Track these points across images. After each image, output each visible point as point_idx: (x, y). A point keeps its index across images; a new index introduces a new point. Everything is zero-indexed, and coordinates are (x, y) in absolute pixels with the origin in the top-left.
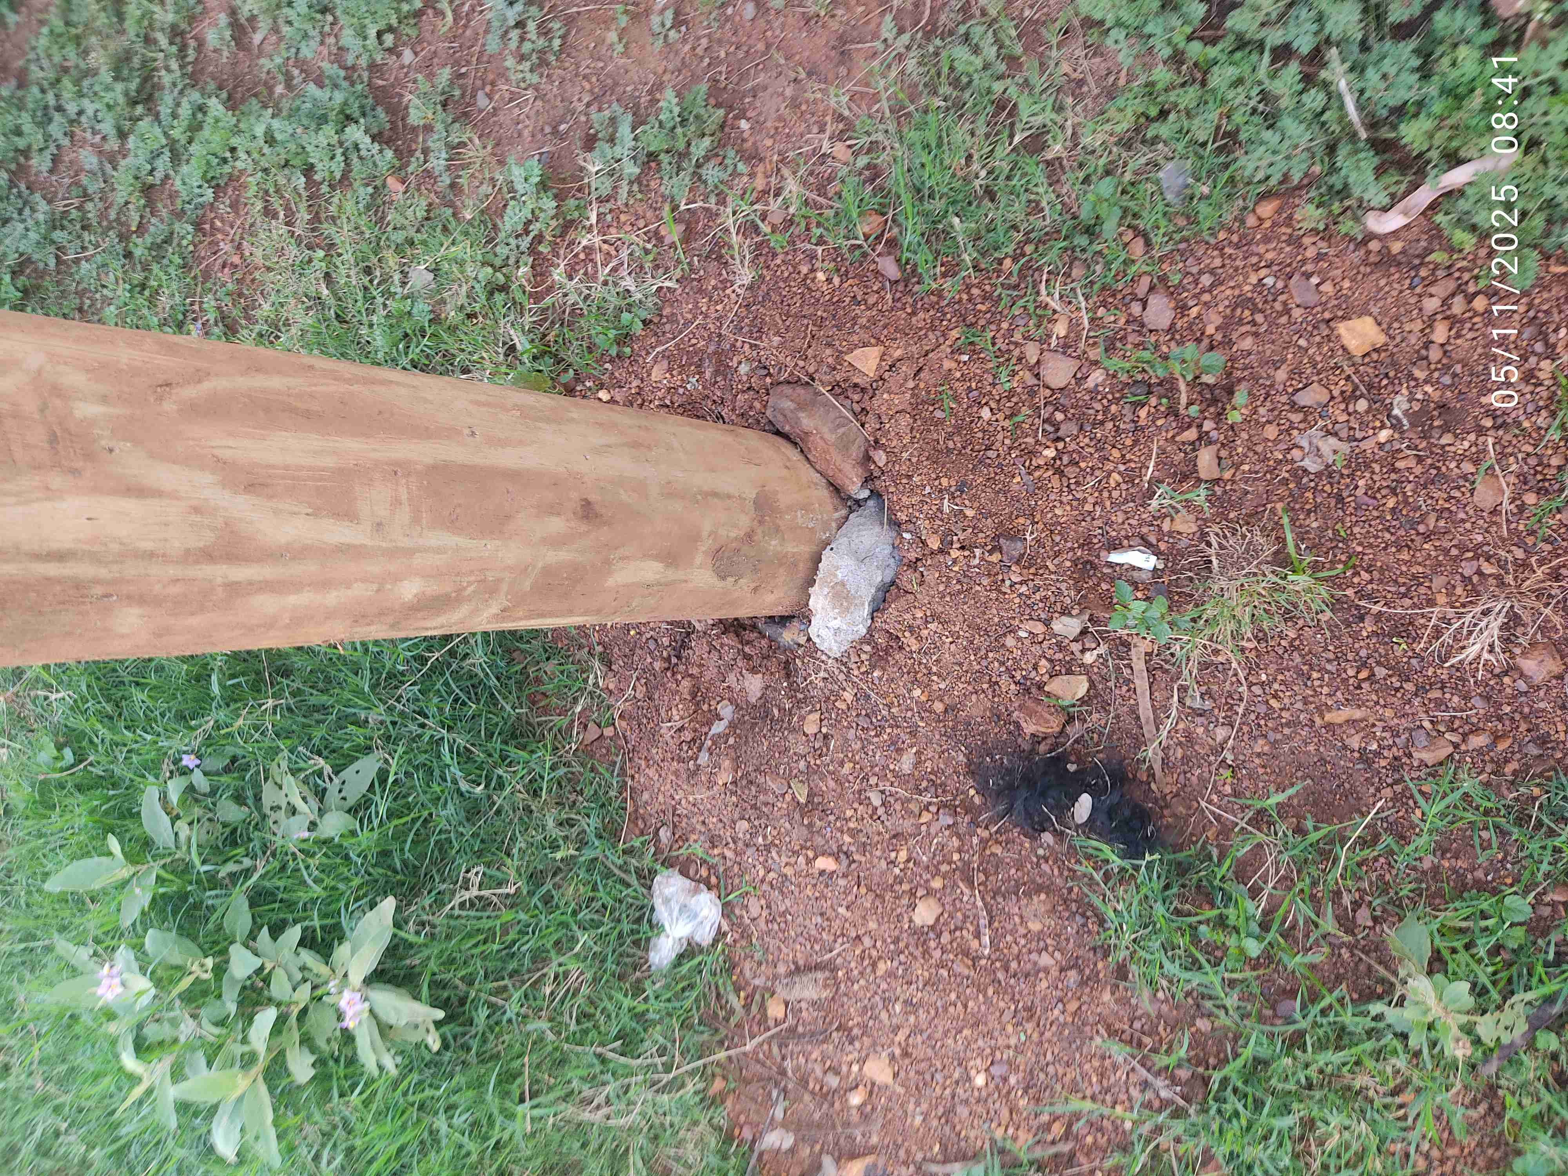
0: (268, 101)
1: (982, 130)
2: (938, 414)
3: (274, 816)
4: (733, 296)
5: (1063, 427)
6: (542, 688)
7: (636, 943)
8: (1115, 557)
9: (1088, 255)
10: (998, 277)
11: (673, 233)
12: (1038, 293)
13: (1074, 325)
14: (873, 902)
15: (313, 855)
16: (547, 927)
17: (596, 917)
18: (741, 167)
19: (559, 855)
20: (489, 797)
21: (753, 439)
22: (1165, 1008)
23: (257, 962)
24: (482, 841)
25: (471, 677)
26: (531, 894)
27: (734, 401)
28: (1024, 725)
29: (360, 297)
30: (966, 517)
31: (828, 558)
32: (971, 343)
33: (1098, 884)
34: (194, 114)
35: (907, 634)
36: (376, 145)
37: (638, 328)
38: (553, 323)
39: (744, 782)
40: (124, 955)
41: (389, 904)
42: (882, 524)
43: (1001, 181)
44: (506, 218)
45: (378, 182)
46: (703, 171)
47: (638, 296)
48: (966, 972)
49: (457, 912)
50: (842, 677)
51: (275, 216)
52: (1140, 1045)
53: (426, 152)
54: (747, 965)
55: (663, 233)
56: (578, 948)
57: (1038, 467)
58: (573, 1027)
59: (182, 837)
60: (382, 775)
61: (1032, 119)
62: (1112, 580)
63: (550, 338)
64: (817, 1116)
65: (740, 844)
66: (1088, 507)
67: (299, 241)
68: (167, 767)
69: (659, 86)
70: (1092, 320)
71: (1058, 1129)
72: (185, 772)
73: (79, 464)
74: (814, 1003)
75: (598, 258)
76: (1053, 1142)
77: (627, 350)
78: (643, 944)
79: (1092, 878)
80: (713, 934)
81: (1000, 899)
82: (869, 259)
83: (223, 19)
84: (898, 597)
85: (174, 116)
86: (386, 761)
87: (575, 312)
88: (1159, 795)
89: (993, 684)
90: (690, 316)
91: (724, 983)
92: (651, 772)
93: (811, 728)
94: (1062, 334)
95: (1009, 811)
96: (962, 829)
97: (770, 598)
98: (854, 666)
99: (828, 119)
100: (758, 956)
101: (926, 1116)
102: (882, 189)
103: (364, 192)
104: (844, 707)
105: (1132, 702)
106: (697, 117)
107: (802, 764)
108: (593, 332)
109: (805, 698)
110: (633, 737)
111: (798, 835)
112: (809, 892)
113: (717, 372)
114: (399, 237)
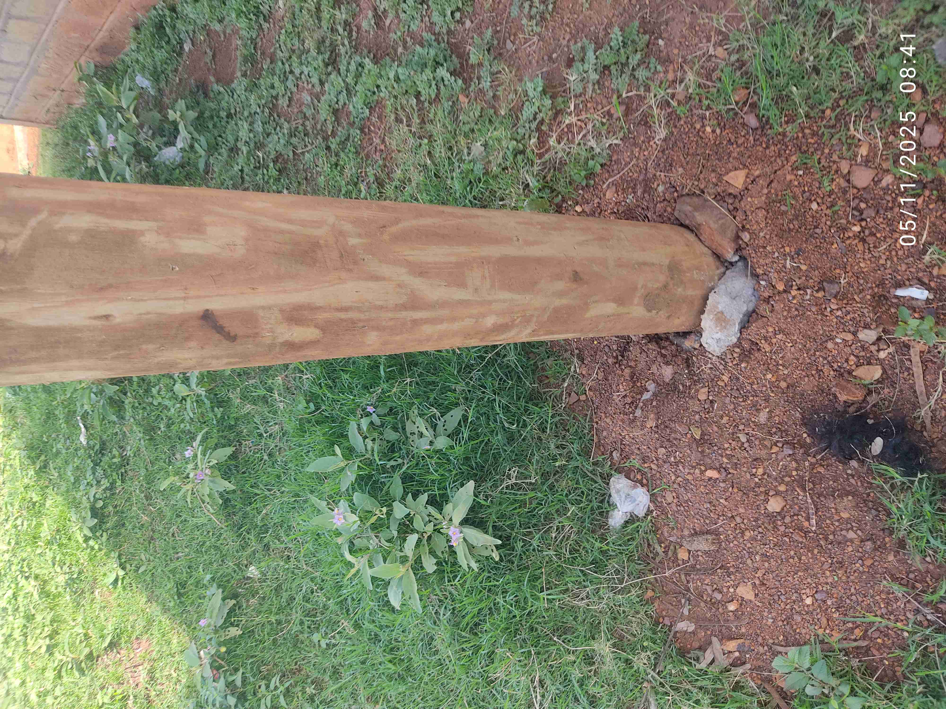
0: (395, 58)
1: (810, 31)
2: (783, 208)
3: (412, 438)
4: (654, 146)
5: (865, 213)
6: (546, 373)
7: (601, 514)
8: (900, 292)
9: (883, 103)
10: (822, 121)
11: (619, 111)
12: (848, 130)
13: (873, 148)
14: (742, 497)
15: (432, 457)
16: (552, 502)
17: (578, 498)
18: (659, 68)
19: (557, 464)
20: (519, 431)
21: (666, 229)
22: (931, 567)
23: (407, 511)
24: (516, 455)
25: (508, 367)
26: (543, 484)
27: (655, 208)
28: (839, 395)
29: (447, 162)
30: (801, 270)
31: (712, 297)
32: (805, 163)
33: (887, 492)
34: (357, 69)
35: (763, 341)
36: (453, 78)
37: (598, 168)
38: (550, 169)
39: (663, 426)
40: (343, 504)
41: (471, 485)
42: (747, 276)
43: (823, 62)
44: (523, 112)
45: (455, 99)
46: (636, 73)
47: (598, 150)
48: (801, 540)
49: (505, 490)
50: (721, 367)
51: (401, 122)
52: (914, 587)
53: (479, 78)
54: (665, 529)
55: (612, 112)
56: (569, 514)
57: (849, 238)
58: (568, 555)
59: (369, 448)
60: (465, 418)
61: (845, 21)
62: (897, 306)
63: (548, 178)
64: (708, 615)
65: (661, 461)
66: (882, 262)
67: (414, 134)
68: (359, 412)
69: (610, 25)
70: (884, 144)
71: (858, 633)
72: (369, 414)
73: (351, 267)
74: (706, 553)
75: (575, 130)
76: (855, 640)
77: (592, 182)
78: (605, 514)
79: (883, 488)
80: (645, 511)
81: (822, 499)
82: (739, 116)
83: (370, 14)
84: (757, 319)
85: (348, 71)
86: (466, 410)
87: (563, 163)
88: (928, 439)
89: (819, 371)
90: (628, 160)
91: (652, 539)
92: (608, 420)
93: (702, 396)
94: (865, 153)
95: (828, 447)
96: (799, 456)
97: (677, 322)
98: (729, 361)
99: (713, 34)
100: (672, 524)
101: (774, 619)
102: (747, 73)
103: (447, 105)
104: (723, 384)
105: (911, 381)
106: (633, 41)
107: (697, 417)
108: (572, 173)
109: (699, 379)
110: (597, 401)
111: (695, 457)
112: (702, 489)
113: (644, 192)
114: (466, 128)
